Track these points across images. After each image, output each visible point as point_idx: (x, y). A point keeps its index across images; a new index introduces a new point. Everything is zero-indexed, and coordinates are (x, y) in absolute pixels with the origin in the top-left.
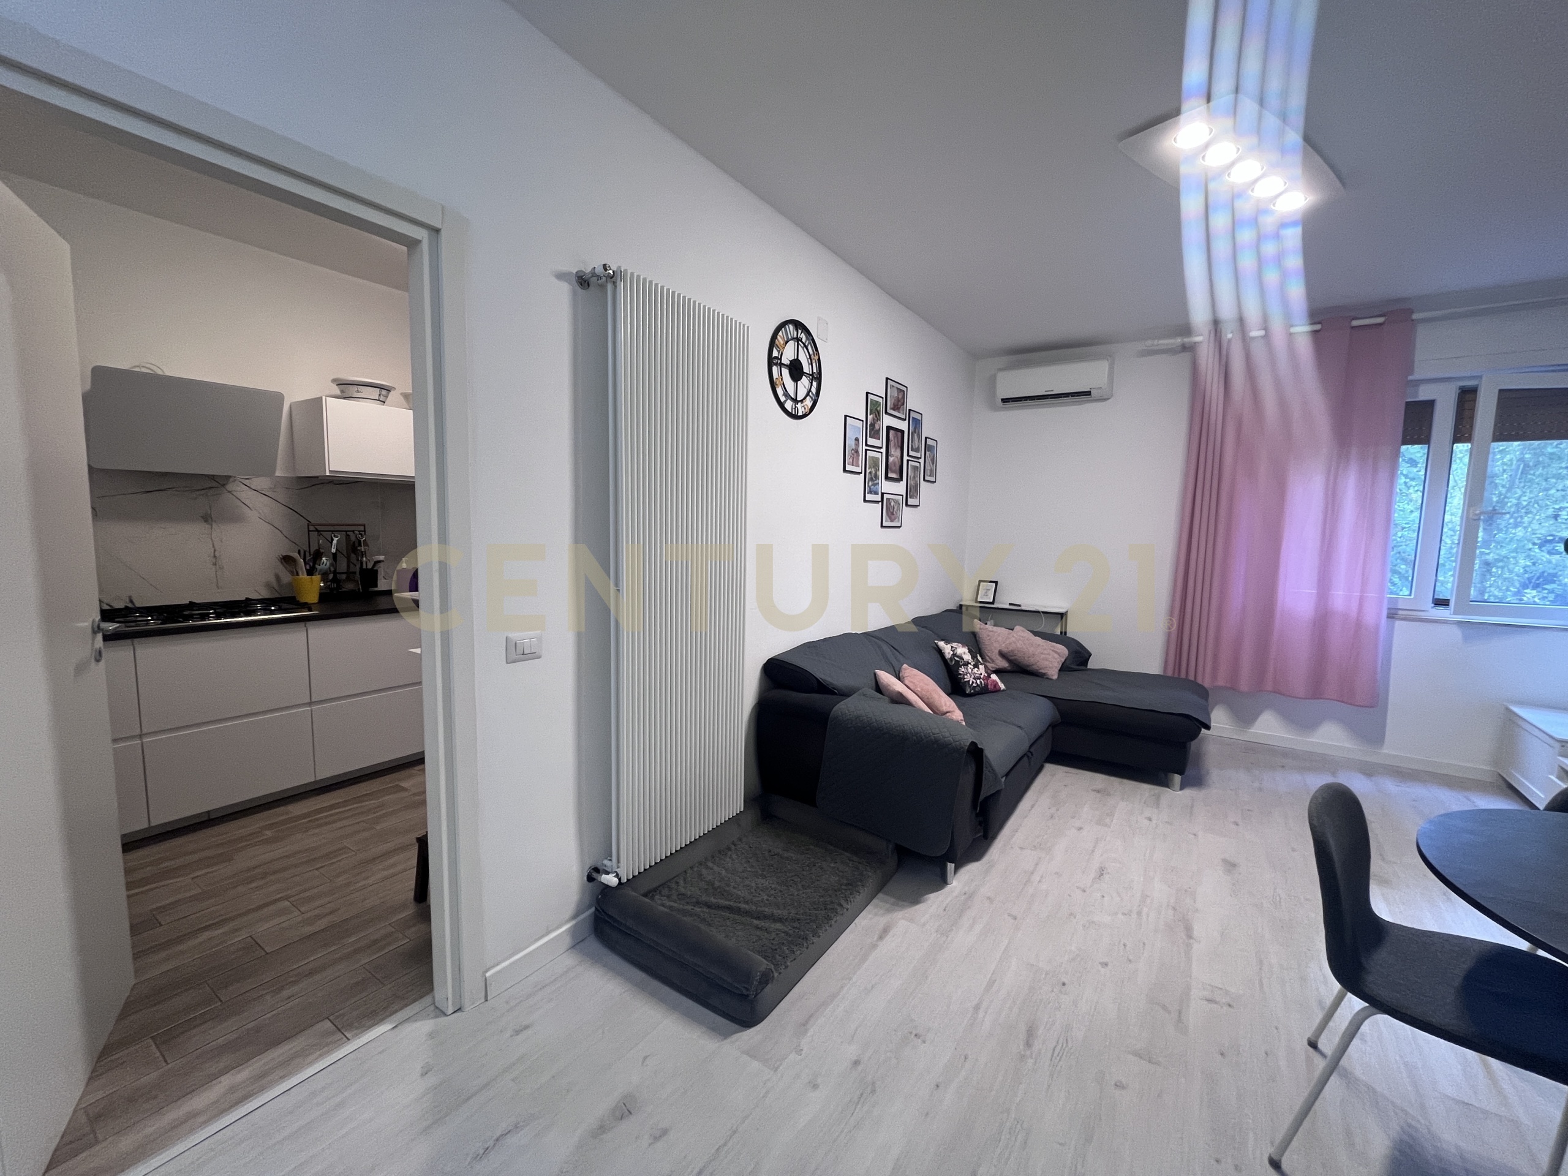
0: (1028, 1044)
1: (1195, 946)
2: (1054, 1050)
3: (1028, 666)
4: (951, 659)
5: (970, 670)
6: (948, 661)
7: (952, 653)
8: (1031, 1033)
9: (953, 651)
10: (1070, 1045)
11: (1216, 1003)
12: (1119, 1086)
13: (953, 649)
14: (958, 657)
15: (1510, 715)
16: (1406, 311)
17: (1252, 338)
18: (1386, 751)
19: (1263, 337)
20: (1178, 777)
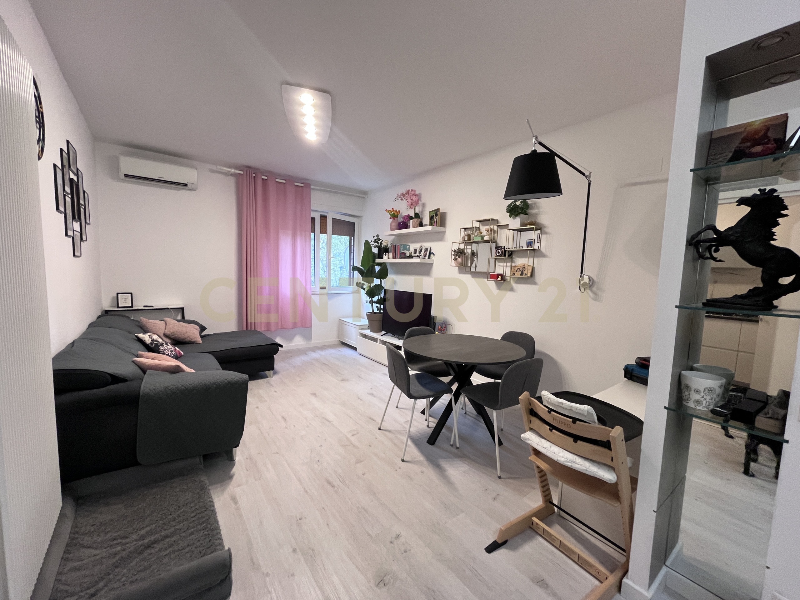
0: (333, 486)
1: (334, 423)
2: (340, 481)
3: (184, 339)
4: (151, 344)
5: (166, 347)
6: (149, 345)
7: (151, 339)
8: (329, 483)
9: (151, 338)
10: (342, 475)
11: (355, 435)
12: (364, 474)
13: (151, 337)
14: (155, 341)
15: (341, 321)
16: (308, 183)
17: (263, 179)
18: (313, 342)
19: (266, 180)
20: (272, 371)
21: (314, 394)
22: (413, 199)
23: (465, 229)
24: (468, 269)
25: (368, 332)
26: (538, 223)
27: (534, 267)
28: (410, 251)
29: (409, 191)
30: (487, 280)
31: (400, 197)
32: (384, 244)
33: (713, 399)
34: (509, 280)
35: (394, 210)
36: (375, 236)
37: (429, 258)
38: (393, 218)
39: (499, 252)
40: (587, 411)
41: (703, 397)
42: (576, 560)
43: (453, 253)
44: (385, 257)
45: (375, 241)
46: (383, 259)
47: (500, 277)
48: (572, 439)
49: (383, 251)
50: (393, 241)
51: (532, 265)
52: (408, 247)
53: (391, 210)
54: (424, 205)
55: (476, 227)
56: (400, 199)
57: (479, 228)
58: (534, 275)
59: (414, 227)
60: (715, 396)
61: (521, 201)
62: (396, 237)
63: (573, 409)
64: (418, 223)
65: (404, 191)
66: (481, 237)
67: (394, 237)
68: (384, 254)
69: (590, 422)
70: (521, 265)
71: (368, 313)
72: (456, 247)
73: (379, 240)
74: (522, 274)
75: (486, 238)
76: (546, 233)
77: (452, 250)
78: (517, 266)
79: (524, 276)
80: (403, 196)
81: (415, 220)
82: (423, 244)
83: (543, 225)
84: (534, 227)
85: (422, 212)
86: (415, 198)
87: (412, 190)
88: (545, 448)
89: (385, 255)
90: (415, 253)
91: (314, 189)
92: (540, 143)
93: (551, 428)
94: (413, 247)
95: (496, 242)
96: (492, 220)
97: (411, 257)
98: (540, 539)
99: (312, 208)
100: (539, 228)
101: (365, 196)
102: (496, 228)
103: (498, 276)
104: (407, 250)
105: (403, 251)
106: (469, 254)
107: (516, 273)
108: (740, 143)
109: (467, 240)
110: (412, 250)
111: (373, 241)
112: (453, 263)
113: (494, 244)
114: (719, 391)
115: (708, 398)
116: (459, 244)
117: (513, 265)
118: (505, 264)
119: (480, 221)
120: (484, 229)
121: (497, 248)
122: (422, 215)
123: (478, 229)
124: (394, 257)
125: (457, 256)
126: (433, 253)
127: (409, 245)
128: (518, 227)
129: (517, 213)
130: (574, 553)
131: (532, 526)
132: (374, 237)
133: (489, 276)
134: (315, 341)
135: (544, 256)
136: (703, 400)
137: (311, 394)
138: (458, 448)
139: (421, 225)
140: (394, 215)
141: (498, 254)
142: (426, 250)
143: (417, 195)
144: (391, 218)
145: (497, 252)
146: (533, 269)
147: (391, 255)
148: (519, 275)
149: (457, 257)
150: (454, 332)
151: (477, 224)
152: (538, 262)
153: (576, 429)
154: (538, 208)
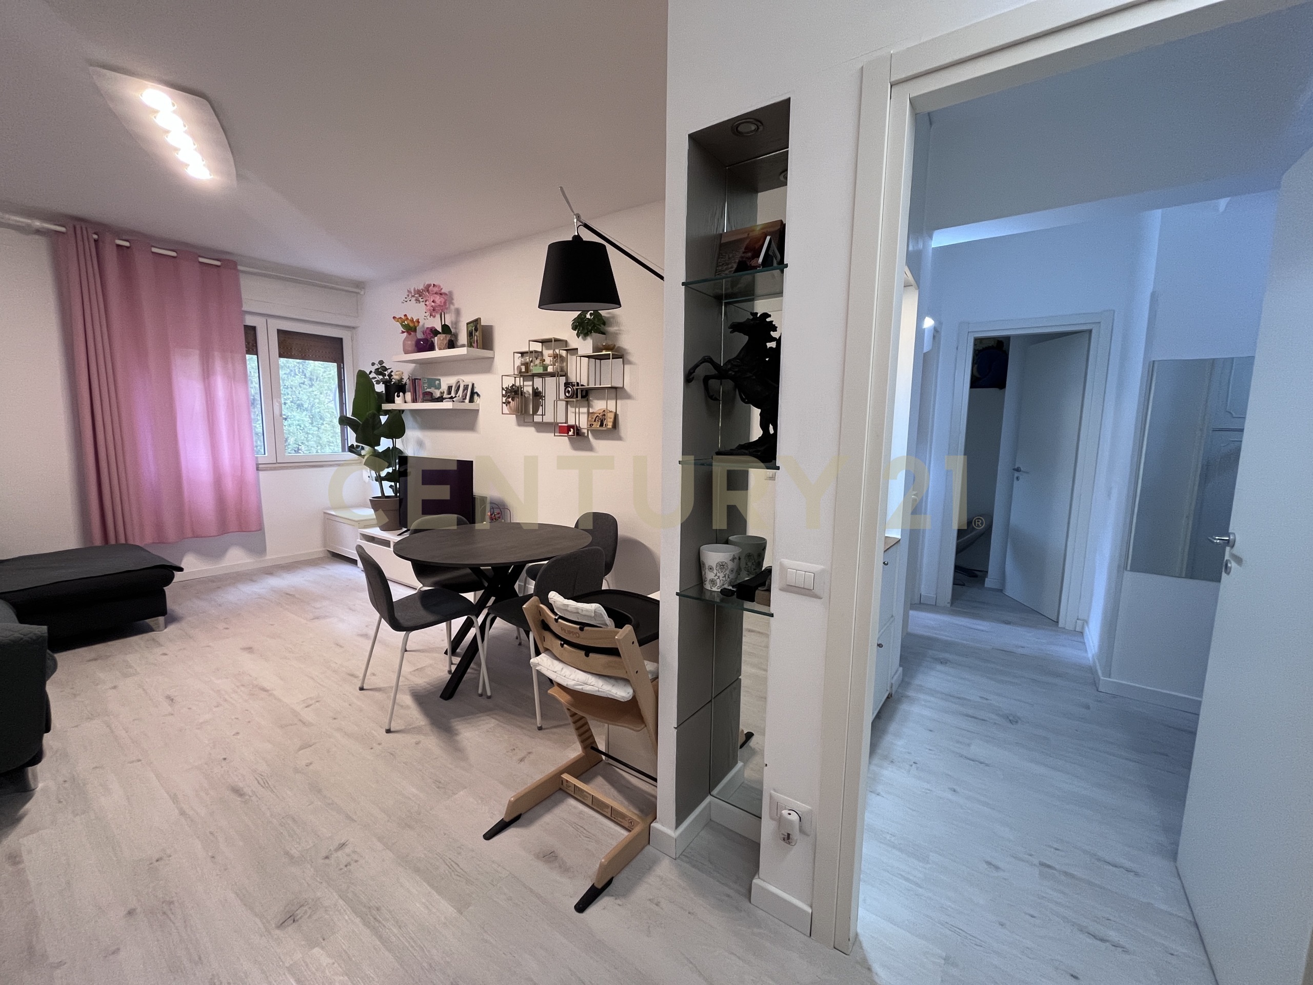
0: (241, 795)
1: (275, 692)
2: (260, 784)
8: (236, 790)
10: (265, 774)
11: (311, 705)
12: (309, 765)
15: (327, 516)
16: (232, 261)
17: (118, 246)
18: (268, 557)
19: (127, 247)
20: (161, 619)
21: (249, 649)
22: (436, 300)
23: (523, 354)
24: (529, 419)
25: (377, 532)
26: (619, 347)
27: (618, 413)
28: (441, 390)
29: (429, 286)
30: (555, 436)
31: (413, 296)
32: (395, 377)
33: (727, 577)
34: (586, 435)
35: (408, 319)
36: (377, 363)
37: (471, 400)
38: (407, 332)
39: (569, 392)
40: (593, 611)
41: (716, 575)
42: (609, 815)
43: (504, 393)
44: (398, 400)
45: (378, 372)
46: (394, 403)
47: (572, 429)
48: (583, 653)
49: (395, 388)
50: (414, 370)
51: (615, 411)
52: (437, 382)
53: (403, 317)
54: (458, 312)
55: (536, 352)
56: (414, 299)
57: (541, 352)
58: (618, 427)
59: (440, 349)
60: (727, 572)
61: (590, 312)
62: (418, 365)
63: (580, 611)
64: (446, 342)
65: (421, 287)
66: (543, 367)
67: (413, 365)
68: (396, 394)
69: (602, 626)
70: (600, 412)
71: (373, 498)
72: (509, 382)
73: (386, 369)
74: (601, 425)
75: (550, 369)
76: (630, 363)
77: (503, 389)
78: (595, 413)
79: (604, 428)
80: (419, 295)
81: (442, 336)
82: (461, 378)
83: (625, 350)
84: (610, 352)
85: (456, 323)
86: (439, 300)
87: (434, 285)
88: (555, 672)
89: (398, 396)
90: (449, 393)
91: (243, 272)
92: (586, 226)
93: (562, 643)
94: (446, 382)
95: (566, 375)
96: (556, 340)
97: (441, 399)
98: (572, 802)
99: (245, 308)
100: (619, 354)
101: (359, 291)
102: (564, 353)
103: (569, 428)
104: (436, 388)
105: (428, 390)
106: (530, 394)
107: (595, 424)
108: (744, 253)
109: (524, 372)
110: (444, 387)
111: (373, 371)
112: (506, 409)
113: (563, 380)
114: (731, 565)
115: (721, 575)
116: (515, 377)
117: (591, 411)
118: (577, 410)
119: (543, 342)
120: (547, 353)
121: (567, 384)
122: (455, 328)
123: (540, 354)
124: (414, 400)
125: (509, 397)
126: (477, 393)
127: (439, 380)
128: (590, 352)
129: (586, 331)
130: (607, 806)
131: (562, 787)
132: (373, 364)
133: (557, 429)
134: (273, 554)
135: (628, 396)
136: (717, 579)
137: (241, 649)
138: (489, 697)
139: (452, 345)
140: (410, 327)
141: (567, 394)
142: (466, 387)
143: (445, 294)
144: (403, 332)
145: (566, 391)
146: (616, 416)
147: (409, 396)
148: (598, 426)
149: (510, 400)
150: (513, 520)
151: (538, 347)
152: (623, 407)
153: (585, 638)
154: (618, 324)
